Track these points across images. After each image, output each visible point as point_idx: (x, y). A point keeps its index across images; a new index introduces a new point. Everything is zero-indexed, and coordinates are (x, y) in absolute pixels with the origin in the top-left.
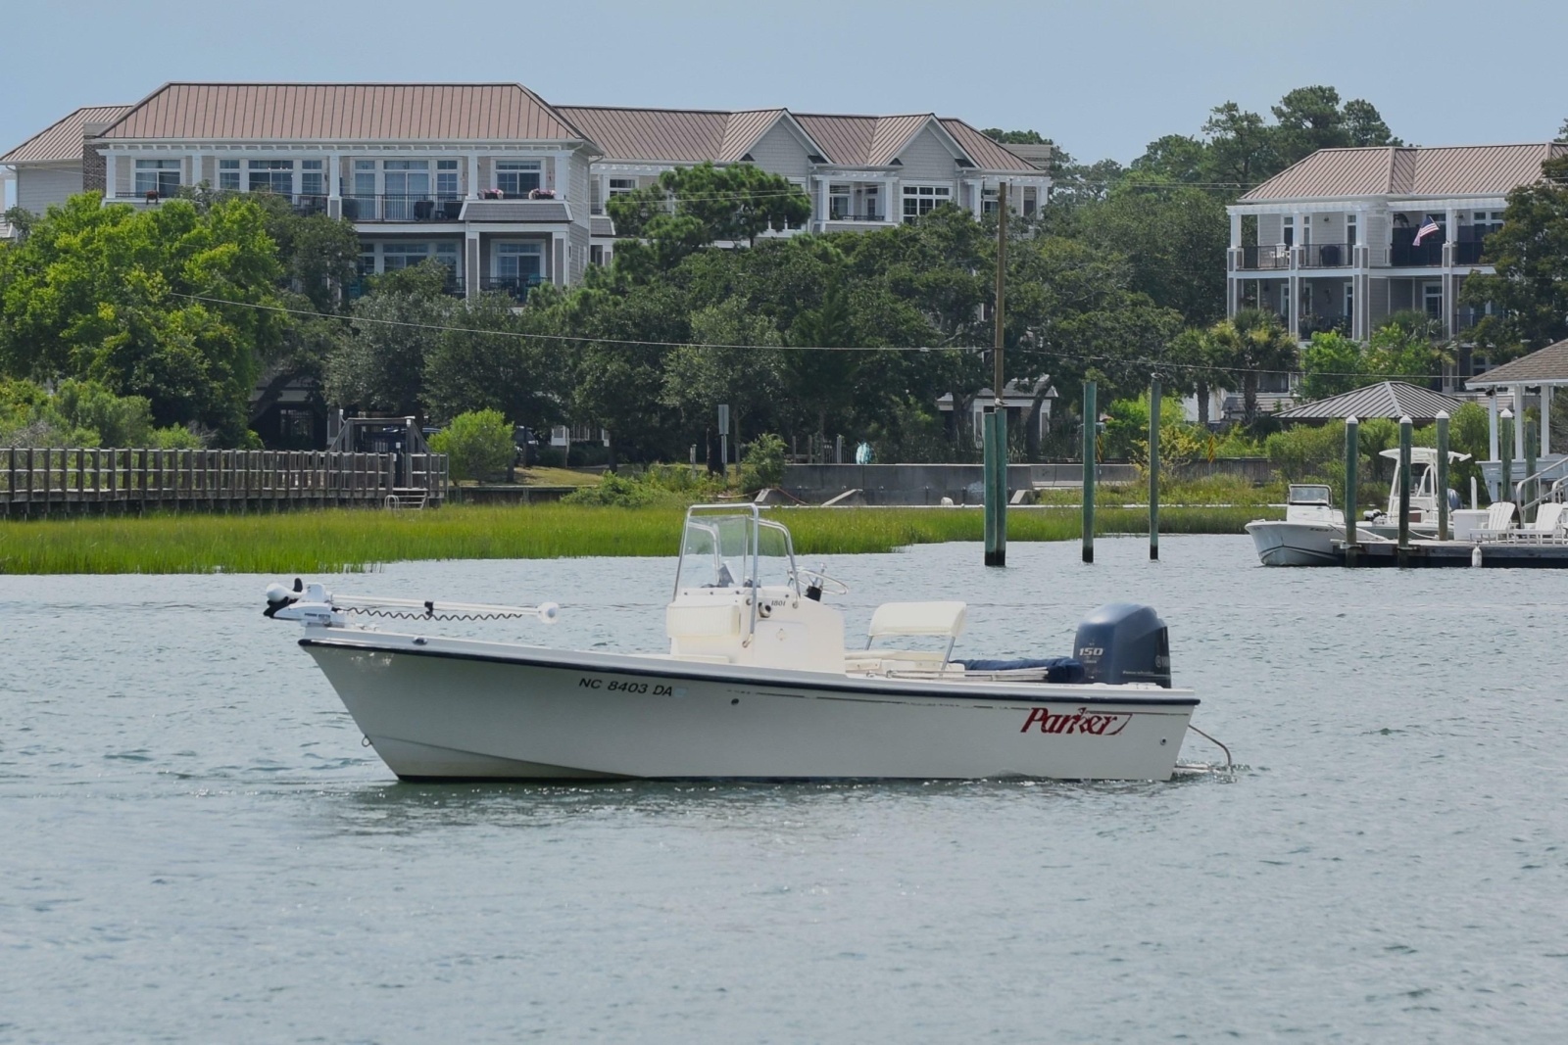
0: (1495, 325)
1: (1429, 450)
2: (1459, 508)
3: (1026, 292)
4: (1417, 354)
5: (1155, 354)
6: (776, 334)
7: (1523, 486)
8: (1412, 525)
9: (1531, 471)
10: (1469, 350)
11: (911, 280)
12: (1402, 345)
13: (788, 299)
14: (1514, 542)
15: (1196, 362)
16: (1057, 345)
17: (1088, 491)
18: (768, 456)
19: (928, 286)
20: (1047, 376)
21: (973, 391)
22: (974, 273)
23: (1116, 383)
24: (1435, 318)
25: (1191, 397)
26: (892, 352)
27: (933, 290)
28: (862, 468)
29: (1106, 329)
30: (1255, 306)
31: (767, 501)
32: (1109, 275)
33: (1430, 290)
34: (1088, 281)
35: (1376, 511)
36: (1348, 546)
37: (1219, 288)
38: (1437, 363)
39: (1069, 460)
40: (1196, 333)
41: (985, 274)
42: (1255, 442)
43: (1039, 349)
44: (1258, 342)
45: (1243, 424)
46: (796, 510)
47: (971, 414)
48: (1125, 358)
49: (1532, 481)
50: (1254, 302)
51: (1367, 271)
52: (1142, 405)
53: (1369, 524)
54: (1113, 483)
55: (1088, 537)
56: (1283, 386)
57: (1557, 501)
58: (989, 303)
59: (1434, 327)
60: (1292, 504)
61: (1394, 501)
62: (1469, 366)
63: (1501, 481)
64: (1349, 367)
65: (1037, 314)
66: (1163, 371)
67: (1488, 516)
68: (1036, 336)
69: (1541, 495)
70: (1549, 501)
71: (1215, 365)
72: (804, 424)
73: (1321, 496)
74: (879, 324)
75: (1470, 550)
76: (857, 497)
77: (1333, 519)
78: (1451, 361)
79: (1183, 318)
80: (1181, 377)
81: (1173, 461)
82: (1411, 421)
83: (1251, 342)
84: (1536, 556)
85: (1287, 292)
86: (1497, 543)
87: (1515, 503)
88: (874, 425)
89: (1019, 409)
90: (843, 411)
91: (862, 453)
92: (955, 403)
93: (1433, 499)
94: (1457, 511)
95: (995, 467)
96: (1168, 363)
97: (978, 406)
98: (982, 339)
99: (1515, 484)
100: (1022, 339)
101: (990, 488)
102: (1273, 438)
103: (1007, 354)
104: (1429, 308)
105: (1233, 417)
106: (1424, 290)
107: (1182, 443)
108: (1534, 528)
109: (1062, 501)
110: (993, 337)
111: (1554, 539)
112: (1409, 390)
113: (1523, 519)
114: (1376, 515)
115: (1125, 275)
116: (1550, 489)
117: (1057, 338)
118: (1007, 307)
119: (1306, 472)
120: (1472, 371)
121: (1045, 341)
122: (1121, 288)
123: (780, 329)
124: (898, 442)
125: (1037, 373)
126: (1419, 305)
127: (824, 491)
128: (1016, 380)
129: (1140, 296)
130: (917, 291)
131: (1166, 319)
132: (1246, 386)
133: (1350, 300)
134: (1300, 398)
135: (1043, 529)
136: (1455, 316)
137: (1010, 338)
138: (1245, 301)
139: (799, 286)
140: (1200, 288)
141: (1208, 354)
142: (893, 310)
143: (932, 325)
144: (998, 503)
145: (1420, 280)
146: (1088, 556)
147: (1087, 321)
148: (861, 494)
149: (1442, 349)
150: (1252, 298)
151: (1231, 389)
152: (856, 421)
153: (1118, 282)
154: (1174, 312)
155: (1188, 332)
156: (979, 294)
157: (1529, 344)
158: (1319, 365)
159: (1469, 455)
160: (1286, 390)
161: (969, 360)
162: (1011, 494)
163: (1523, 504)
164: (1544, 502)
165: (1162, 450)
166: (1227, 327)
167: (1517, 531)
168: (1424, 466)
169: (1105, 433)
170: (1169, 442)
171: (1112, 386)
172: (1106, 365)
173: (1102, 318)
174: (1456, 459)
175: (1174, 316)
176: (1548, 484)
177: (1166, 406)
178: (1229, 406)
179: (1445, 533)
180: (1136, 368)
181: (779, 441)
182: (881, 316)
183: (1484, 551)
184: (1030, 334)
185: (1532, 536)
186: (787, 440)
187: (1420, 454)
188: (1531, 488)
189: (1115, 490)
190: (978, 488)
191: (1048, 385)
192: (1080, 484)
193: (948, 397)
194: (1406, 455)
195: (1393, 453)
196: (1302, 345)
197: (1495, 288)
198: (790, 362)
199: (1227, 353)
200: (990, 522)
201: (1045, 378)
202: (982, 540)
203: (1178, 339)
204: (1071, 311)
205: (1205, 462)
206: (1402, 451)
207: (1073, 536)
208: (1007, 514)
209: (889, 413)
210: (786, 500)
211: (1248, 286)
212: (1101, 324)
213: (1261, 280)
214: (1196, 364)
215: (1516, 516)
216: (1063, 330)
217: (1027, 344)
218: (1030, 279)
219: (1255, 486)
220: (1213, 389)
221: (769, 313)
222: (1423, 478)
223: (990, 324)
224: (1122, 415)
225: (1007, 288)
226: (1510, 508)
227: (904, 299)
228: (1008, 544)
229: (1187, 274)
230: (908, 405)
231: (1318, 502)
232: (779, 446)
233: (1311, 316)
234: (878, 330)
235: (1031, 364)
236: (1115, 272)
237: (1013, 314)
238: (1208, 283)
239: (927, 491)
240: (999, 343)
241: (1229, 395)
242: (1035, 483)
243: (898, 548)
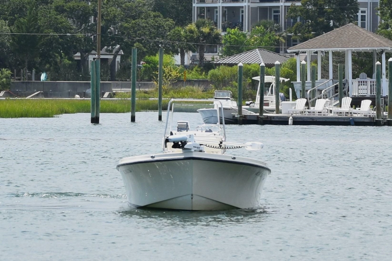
0: (301, 26)
1: (273, 77)
2: (285, 101)
3: (111, 11)
4: (270, 38)
5: (163, 37)
6: (8, 28)
7: (310, 92)
8: (265, 107)
9: (313, 86)
10: (291, 36)
11: (63, 6)
12: (263, 34)
13: (12, 14)
14: (306, 115)
15: (179, 40)
16: (123, 33)
17: (133, 93)
18: (4, 77)
19: (70, 8)
20: (119, 46)
21: (88, 51)
22: (90, 4)
23: (147, 49)
24: (277, 23)
25: (178, 55)
26: (55, 35)
27: (72, 10)
28: (43, 83)
29: (143, 27)
30: (204, 18)
31: (3, 96)
32: (144, 5)
33: (275, 12)
34: (136, 7)
35: (251, 102)
36: (239, 116)
37: (189, 10)
38: (278, 41)
39: (128, 80)
40: (180, 28)
41: (94, 4)
42: (204, 73)
43: (115, 35)
44: (205, 33)
45: (199, 67)
46: (15, 100)
47: (88, 61)
48: (151, 39)
49: (314, 90)
50: (204, 16)
51: (250, 4)
52: (157, 58)
53: (248, 107)
54: (145, 89)
55: (133, 112)
56: (215, 50)
57: (324, 98)
58: (95, 16)
59: (276, 27)
60: (216, 99)
61: (258, 97)
62: (290, 42)
63: (301, 90)
64: (242, 43)
65: (115, 20)
66: (166, 44)
67: (296, 104)
68: (115, 29)
69: (317, 95)
70: (321, 98)
71: (188, 41)
72: (19, 65)
73: (228, 96)
74: (50, 24)
75: (288, 118)
76: (40, 94)
77: (232, 104)
78: (283, 41)
79: (174, 23)
80: (174, 47)
81: (169, 81)
82: (264, 65)
83: (202, 32)
84: (315, 120)
85: (217, 12)
86: (299, 115)
87: (307, 99)
88: (48, 65)
89: (107, 59)
90: (35, 59)
91: (43, 77)
92: (81, 56)
93: (274, 97)
94: (283, 102)
95: (95, 83)
96: (168, 41)
97: (91, 58)
98: (92, 30)
99: (307, 91)
100: (109, 30)
101: (93, 91)
102: (211, 72)
103: (102, 36)
104: (275, 19)
105: (195, 63)
106: (273, 12)
107: (174, 73)
108: (314, 109)
109: (125, 97)
110: (96, 29)
111: (322, 114)
112: (266, 52)
113: (310, 105)
114: (251, 103)
115: (151, 4)
116: (321, 93)
117: (123, 30)
118: (102, 17)
119: (224, 85)
120: (292, 45)
121: (118, 31)
122: (149, 10)
123: (9, 26)
124: (57, 72)
125: (115, 45)
126: (270, 18)
127: (27, 92)
128: (106, 47)
129: (157, 13)
130: (65, 11)
131: (167, 23)
132: (200, 50)
133: (243, 16)
134: (222, 56)
135: (116, 108)
136: (285, 22)
137: (104, 30)
138: (200, 16)
139: (17, 8)
140: (182, 10)
141: (184, 37)
142: (55, 18)
143: (72, 24)
144: (96, 97)
145: (271, 8)
146: (133, 119)
147: (135, 23)
148: (42, 93)
149: (280, 36)
150: (203, 14)
151: (193, 51)
152: (40, 63)
153: (148, 8)
154: (171, 20)
155: (177, 28)
156: (91, 12)
157: (315, 34)
158: (230, 42)
159: (289, 79)
160: (216, 52)
161: (87, 39)
162: (103, 94)
163: (310, 99)
164: (319, 98)
165: (166, 76)
166: (192, 26)
167: (307, 110)
168: (271, 83)
169: (143, 69)
170: (168, 73)
171: (145, 50)
172: (143, 42)
173: (141, 22)
174: (283, 81)
175: (171, 22)
176: (320, 91)
177: (167, 58)
178: (193, 59)
179: (278, 111)
180: (155, 42)
181: (9, 72)
182: (51, 21)
183: (294, 118)
184: (112, 28)
185: (314, 112)
186: (12, 71)
187: (268, 79)
188: (313, 92)
189: (146, 92)
190: (89, 91)
191: (119, 49)
192: (130, 89)
193: (78, 54)
194: (262, 79)
195: (258, 78)
196: (223, 34)
197: (301, 11)
198: (13, 39)
199: (192, 37)
200: (93, 105)
201: (118, 46)
202: (90, 113)
203: (172, 31)
204: (129, 19)
205: (183, 81)
206: (261, 77)
207: (128, 111)
208: (100, 102)
209: (54, 60)
210: (11, 96)
211: (201, 9)
212: (141, 24)
213: (207, 7)
214: (179, 41)
215: (307, 104)
216: (126, 27)
217: (111, 33)
218: (112, 6)
219: (203, 91)
220: (187, 51)
221: (5, 19)
222: (270, 88)
223: (96, 25)
224: (148, 62)
225: (103, 10)
226: (304, 101)
227: (60, 14)
228: (100, 114)
229: (176, 5)
230: (62, 58)
231: (226, 98)
232: (9, 74)
233: (226, 22)
234: (50, 26)
235: (112, 41)
236: (147, 4)
237: (105, 20)
238: (185, 8)
239: (69, 92)
240: (99, 32)
241: (194, 54)
242: (113, 89)
243: (55, 116)
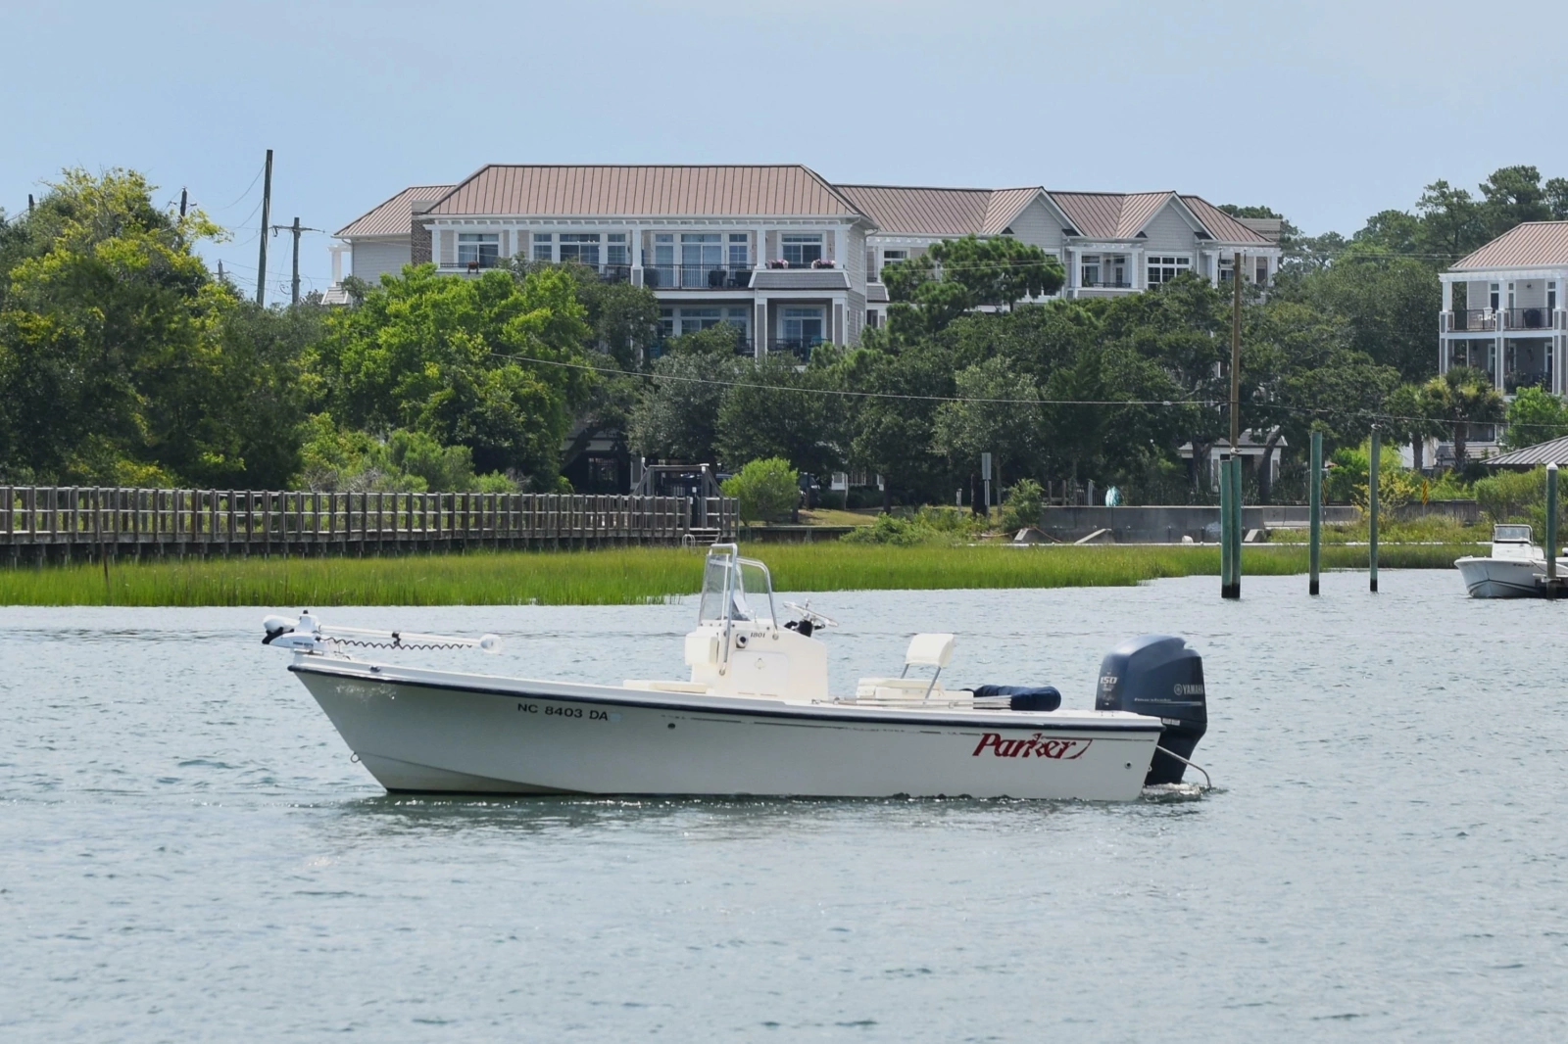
3: (1259, 351)
5: (1374, 407)
6: (1034, 390)
11: (1155, 341)
13: (1045, 358)
15: (1411, 413)
16: (1286, 400)
17: (1315, 530)
18: (1027, 499)
19: (1170, 345)
20: (1277, 427)
21: (1211, 440)
22: (1212, 334)
23: (1340, 433)
25: (1407, 445)
26: (1139, 405)
27: (1175, 349)
28: (1111, 510)
29: (1330, 385)
30: (1465, 364)
31: (1025, 540)
32: (1333, 337)
34: (1315, 341)
36: (1549, 580)
37: (1433, 349)
39: (1298, 502)
40: (1411, 388)
41: (1222, 335)
42: (1465, 486)
43: (1274, 403)
44: (1467, 397)
45: (1455, 471)
46: (1051, 548)
47: (1209, 461)
48: (1348, 411)
50: (1464, 360)
52: (1363, 453)
54: (1337, 523)
55: (1314, 571)
56: (1490, 435)
58: (1225, 362)
60: (1497, 542)
64: (1551, 419)
65: (1269, 370)
66: (1382, 422)
68: (1268, 391)
71: (1429, 416)
72: (1058, 470)
73: (1524, 535)
74: (1126, 380)
76: (1106, 536)
77: (1535, 555)
79: (1400, 375)
80: (1398, 428)
81: (1391, 503)
83: (1461, 396)
85: (1493, 351)
88: (1122, 471)
89: (1252, 456)
90: (1094, 458)
91: (1110, 496)
92: (1195, 451)
95: (1230, 509)
96: (1385, 416)
97: (1215, 454)
98: (1218, 394)
100: (1255, 394)
101: (1226, 527)
102: (1481, 482)
103: (1241, 407)
105: (1445, 463)
107: (1399, 487)
109: (1291, 539)
110: (1229, 391)
115: (1348, 336)
117: (1286, 392)
118: (1241, 365)
119: (1511, 513)
121: (1276, 395)
122: (1344, 348)
123: (1037, 385)
124: (1142, 486)
125: (1268, 425)
127: (1077, 530)
128: (1249, 430)
129: (1361, 355)
130: (1160, 350)
131: (1384, 375)
132: (1456, 436)
134: (1506, 447)
135: (1275, 564)
137: (1245, 392)
138: (1456, 359)
139: (1055, 346)
140: (1415, 347)
141: (1422, 407)
142: (1139, 368)
143: (1174, 381)
144: (1233, 539)
146: (1314, 589)
147: (1313, 377)
148: (1110, 533)
150: (1462, 357)
151: (1442, 439)
152: (1106, 468)
153: (1341, 343)
154: (1392, 370)
155: (1405, 387)
156: (1216, 353)
158: (1523, 416)
160: (1493, 440)
161: (1207, 413)
162: (1245, 533)
165: (1381, 494)
166: (1439, 383)
169: (1330, 478)
170: (1387, 486)
171: (1336, 436)
172: (1330, 417)
173: (1327, 374)
175: (1391, 373)
177: (1385, 453)
178: (1441, 455)
180: (1357, 419)
181: (1036, 486)
182: (1129, 374)
184: (1262, 389)
186: (1044, 484)
189: (1339, 530)
190: (1215, 528)
191: (1278, 434)
192: (1307, 524)
193: (1188, 446)
196: (1507, 399)
198: (1046, 414)
199: (1439, 407)
200: (1226, 559)
202: (1218, 574)
203: (1394, 394)
204: (1299, 368)
205: (1420, 503)
207: (1301, 571)
208: (1242, 551)
209: (1136, 461)
210: (1042, 539)
211: (1458, 346)
212: (1326, 379)
213: (1470, 340)
214: (1411, 416)
216: (1293, 385)
217: (1259, 399)
218: (1262, 340)
219: (1465, 526)
220: (1427, 439)
221: (1029, 371)
223: (1227, 381)
224: (1344, 462)
225: (1241, 348)
227: (1148, 358)
228: (1242, 577)
229: (1403, 335)
230: (1153, 453)
231: (1520, 540)
232: (1037, 490)
233: (1515, 372)
234: (1126, 386)
235: (1262, 416)
236: (1339, 333)
237: (1247, 371)
238: (1422, 343)
239: (1169, 531)
240: (1234, 397)
241: (1441, 444)
242: (1266, 523)
243: (1143, 581)
